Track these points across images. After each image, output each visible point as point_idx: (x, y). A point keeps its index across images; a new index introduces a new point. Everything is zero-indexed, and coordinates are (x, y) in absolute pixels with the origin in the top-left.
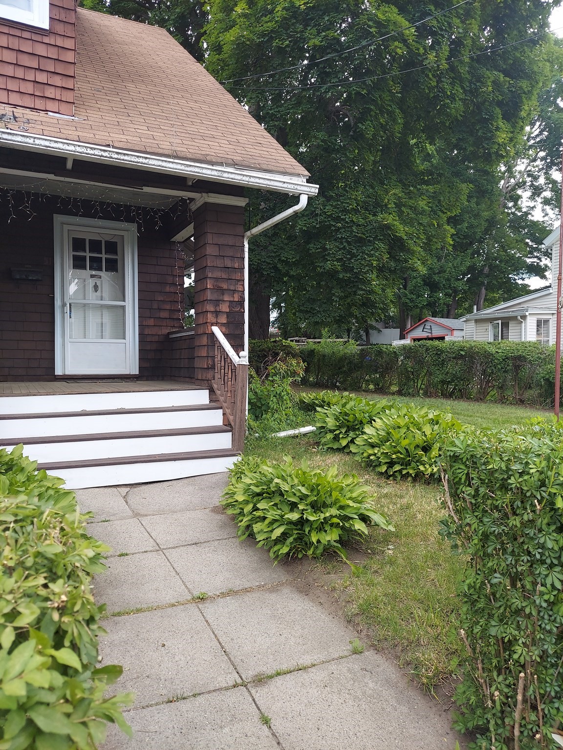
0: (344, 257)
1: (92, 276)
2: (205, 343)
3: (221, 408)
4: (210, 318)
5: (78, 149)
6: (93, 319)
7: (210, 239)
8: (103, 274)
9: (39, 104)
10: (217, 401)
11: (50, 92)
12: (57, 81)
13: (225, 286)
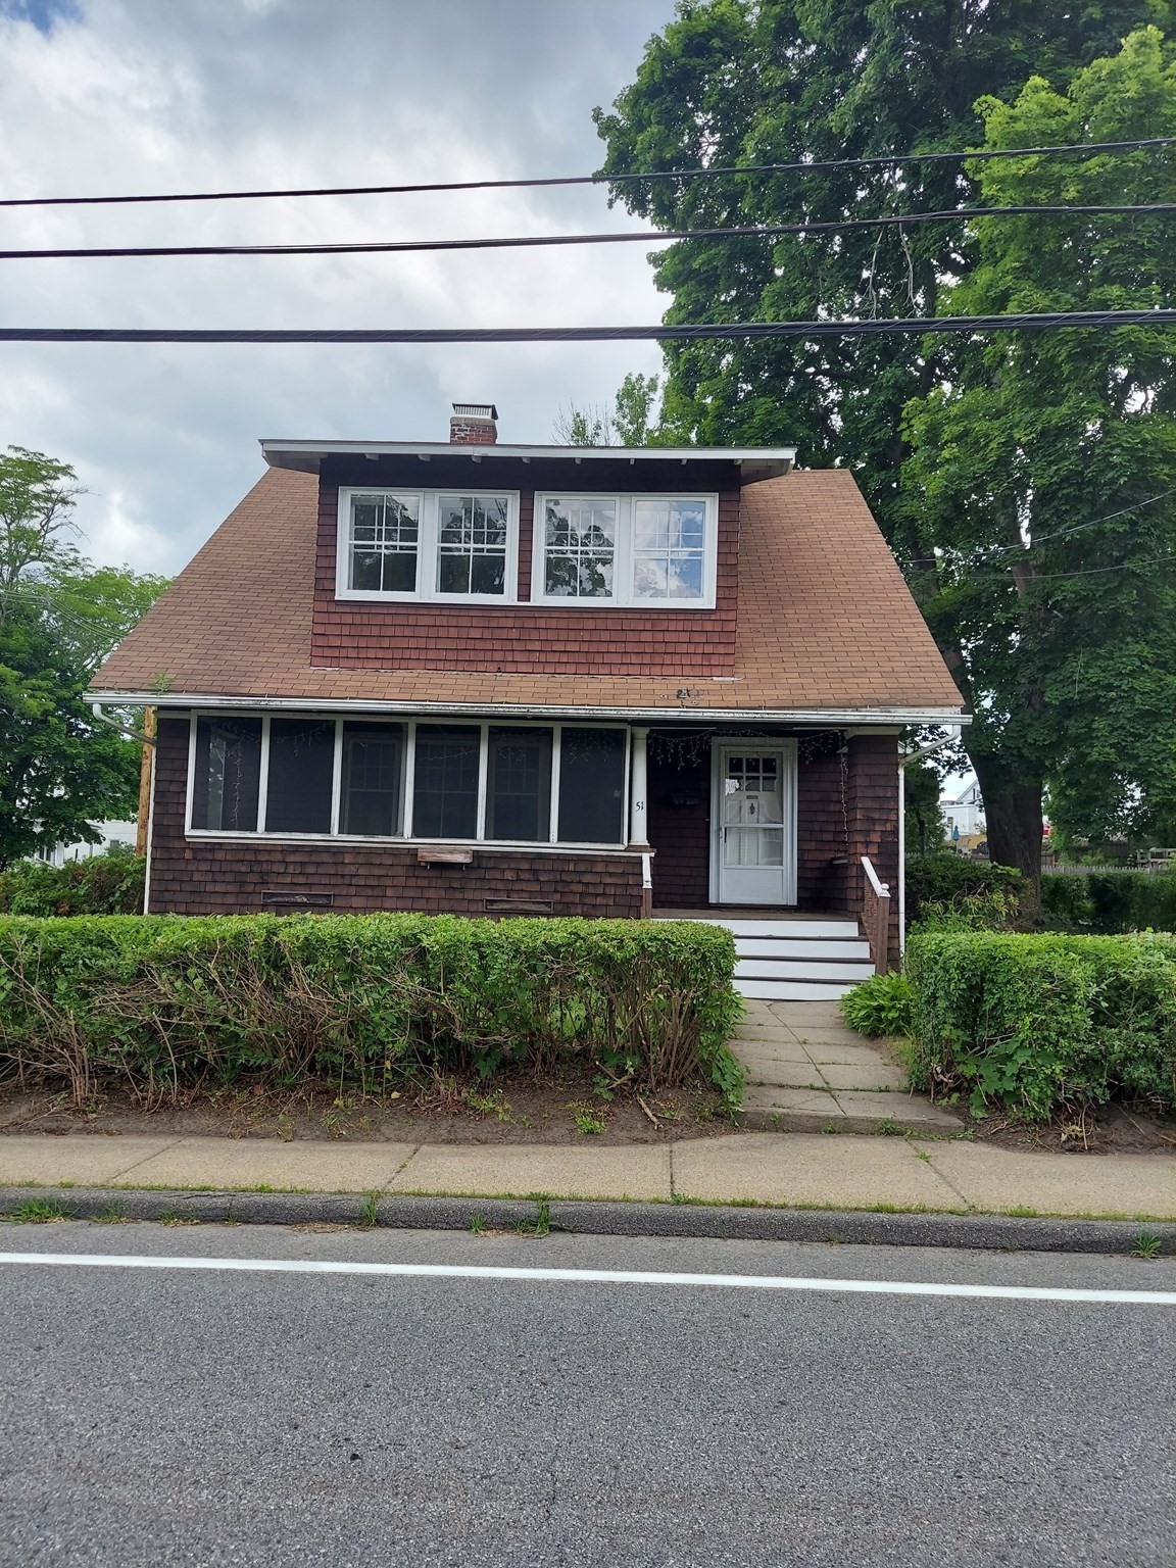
0: (1123, 740)
1: (748, 797)
2: (854, 874)
3: (868, 941)
4: (860, 848)
5: (736, 715)
6: (748, 842)
7: (859, 770)
8: (761, 794)
9: (706, 671)
10: (865, 934)
11: (715, 660)
12: (721, 649)
13: (877, 817)
